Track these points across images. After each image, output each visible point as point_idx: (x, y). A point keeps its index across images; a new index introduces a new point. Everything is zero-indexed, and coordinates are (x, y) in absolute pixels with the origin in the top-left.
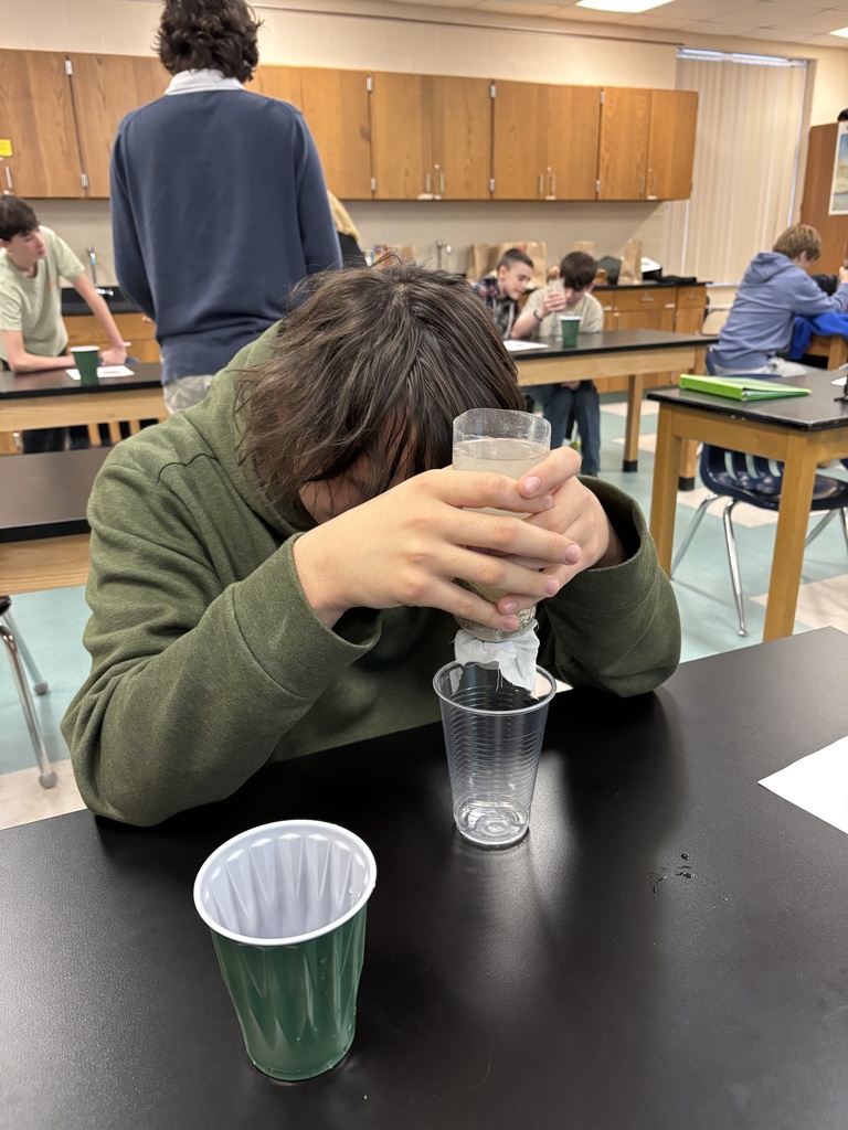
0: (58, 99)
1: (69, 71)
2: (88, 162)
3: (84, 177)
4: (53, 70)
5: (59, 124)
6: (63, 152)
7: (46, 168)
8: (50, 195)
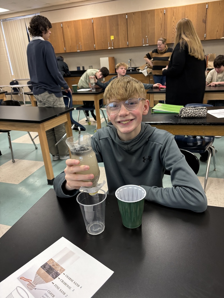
0: (124, 25)
1: (127, 18)
2: (129, 39)
3: (128, 42)
4: (123, 18)
5: (124, 30)
6: (124, 37)
7: (120, 41)
8: (121, 47)
